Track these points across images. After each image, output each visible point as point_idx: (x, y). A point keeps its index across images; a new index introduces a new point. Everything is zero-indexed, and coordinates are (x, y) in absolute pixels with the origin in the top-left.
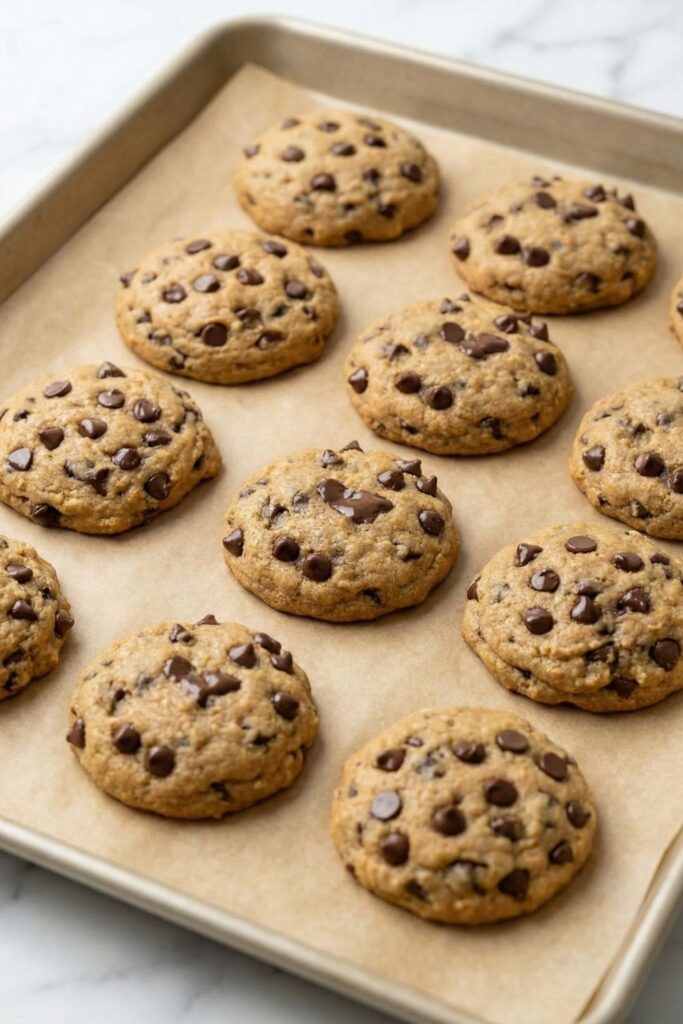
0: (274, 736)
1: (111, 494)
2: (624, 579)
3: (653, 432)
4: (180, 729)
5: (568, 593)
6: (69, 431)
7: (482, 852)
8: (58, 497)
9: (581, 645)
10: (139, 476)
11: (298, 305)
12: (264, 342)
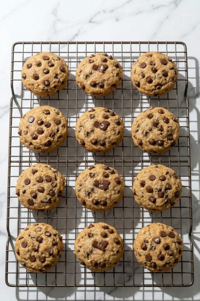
0: (119, 250)
1: (53, 202)
2: (164, 183)
3: (150, 133)
4: (103, 258)
5: (156, 192)
6: (37, 192)
7: (169, 261)
8: (43, 208)
9: (163, 202)
10: (56, 196)
11: (60, 126)
12: (59, 140)
